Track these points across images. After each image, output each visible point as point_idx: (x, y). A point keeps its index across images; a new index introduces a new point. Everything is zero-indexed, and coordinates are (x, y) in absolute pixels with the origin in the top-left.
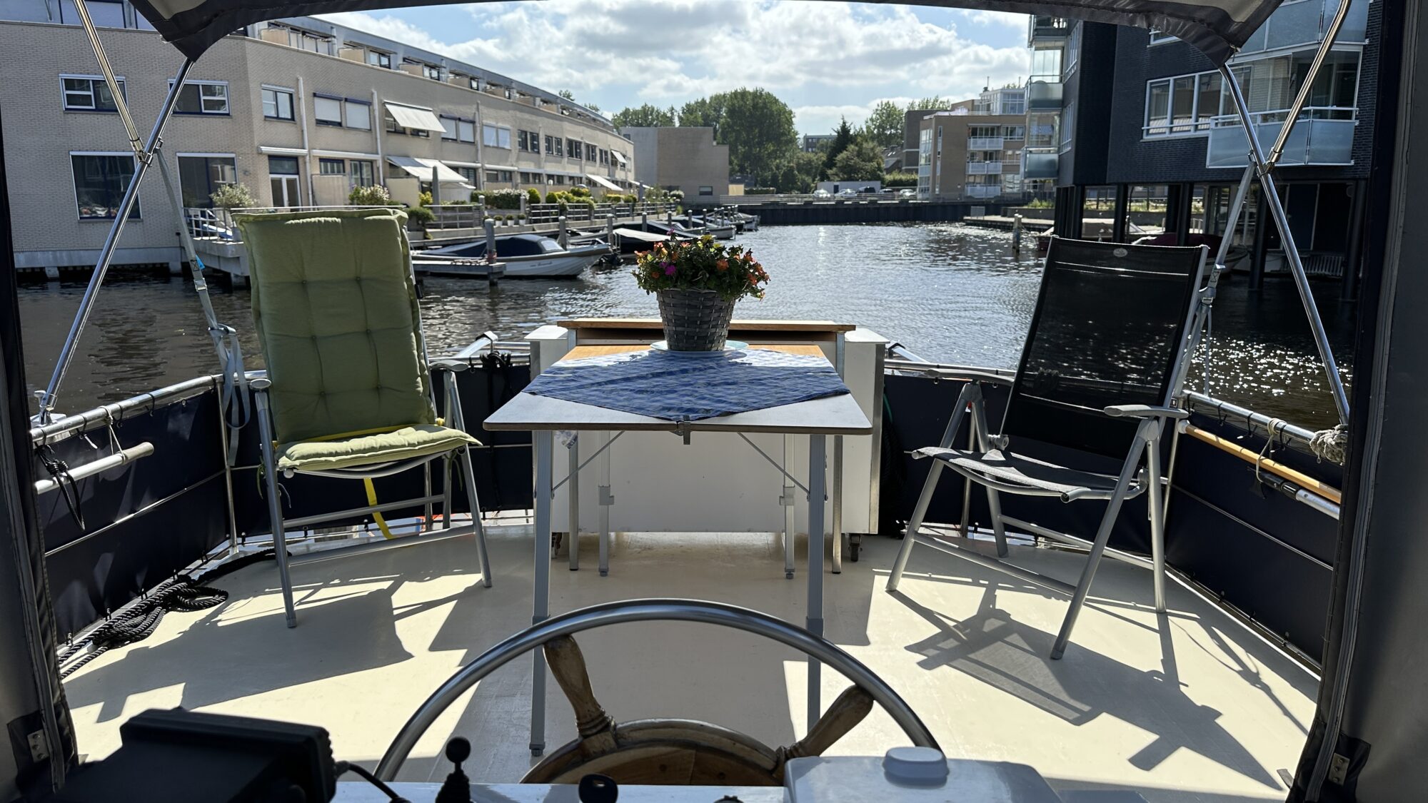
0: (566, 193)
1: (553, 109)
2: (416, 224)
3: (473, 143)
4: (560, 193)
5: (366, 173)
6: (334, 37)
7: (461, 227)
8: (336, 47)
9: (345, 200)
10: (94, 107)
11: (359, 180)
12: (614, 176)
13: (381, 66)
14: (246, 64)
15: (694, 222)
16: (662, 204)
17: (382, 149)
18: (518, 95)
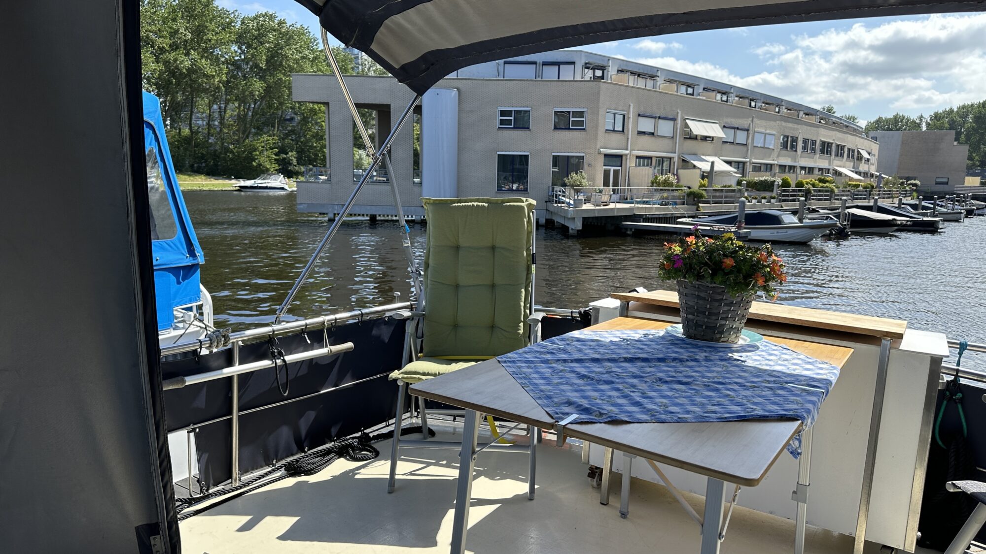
0: (813, 180)
1: (813, 120)
2: (692, 200)
3: (745, 145)
4: (808, 180)
5: (666, 164)
6: (658, 77)
7: (725, 203)
8: (658, 83)
9: (648, 183)
10: (512, 126)
11: (660, 171)
12: (858, 168)
13: (687, 94)
14: (599, 97)
15: (923, 206)
16: (897, 191)
17: (678, 150)
18: (786, 110)
